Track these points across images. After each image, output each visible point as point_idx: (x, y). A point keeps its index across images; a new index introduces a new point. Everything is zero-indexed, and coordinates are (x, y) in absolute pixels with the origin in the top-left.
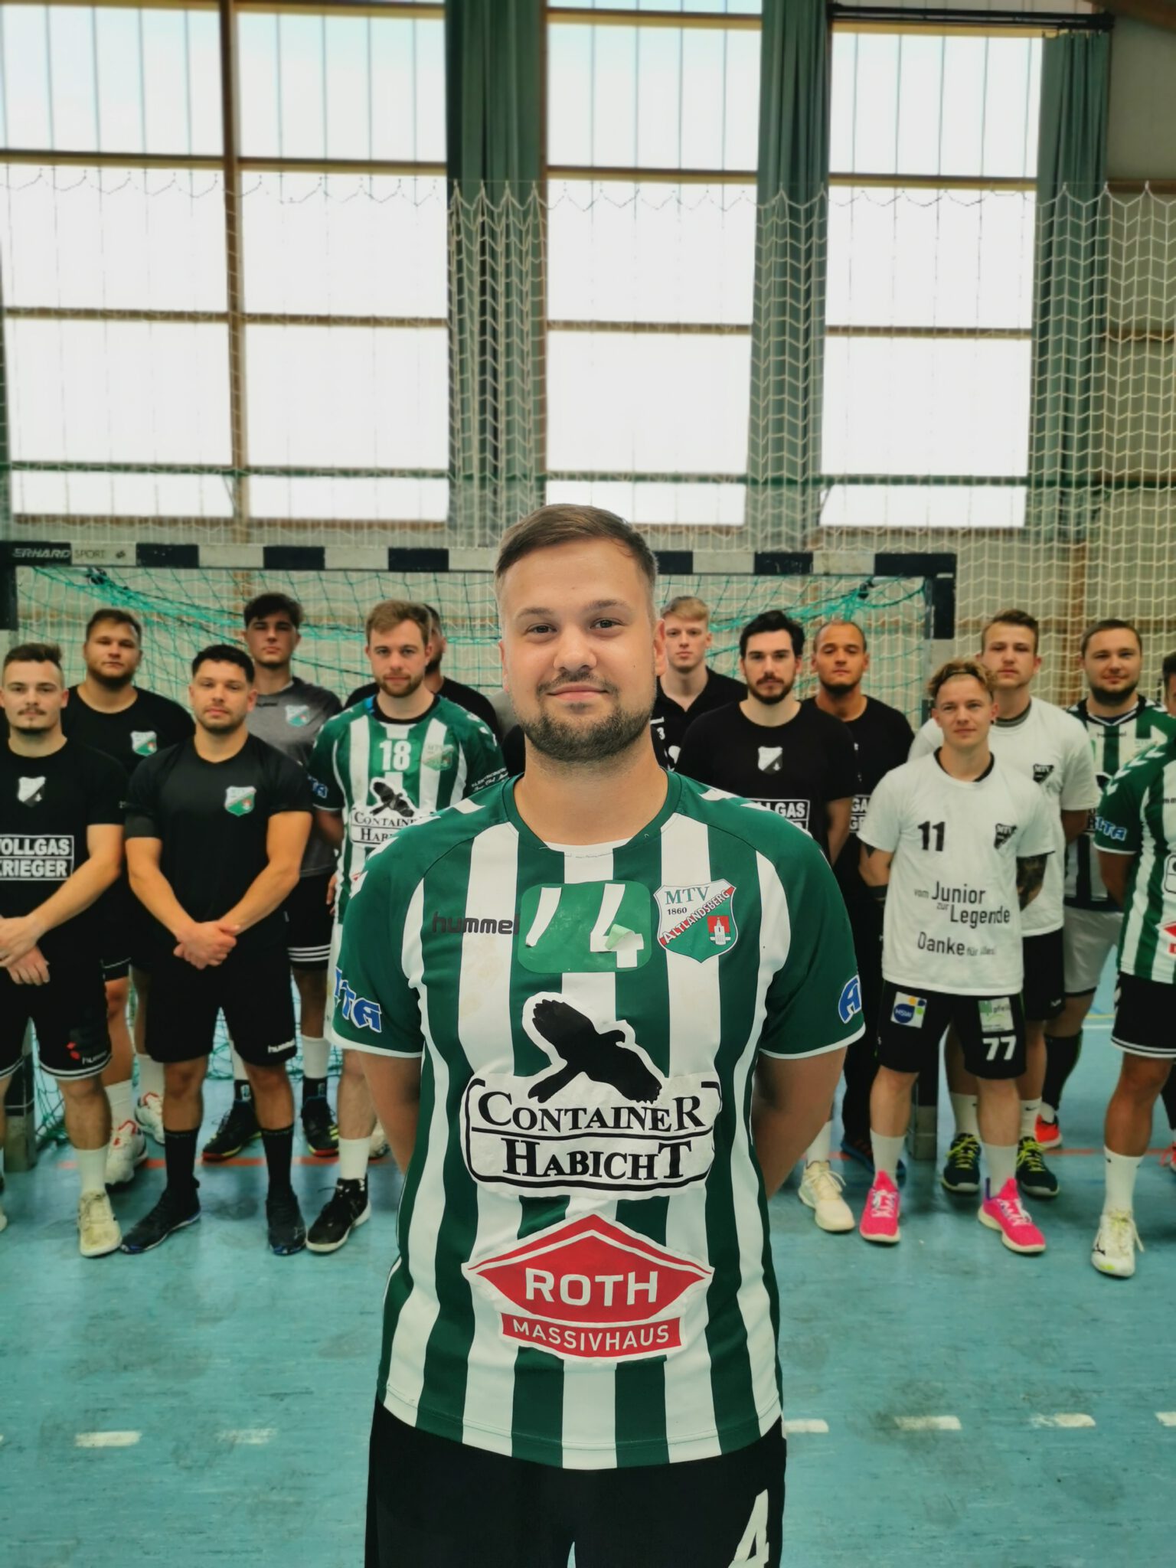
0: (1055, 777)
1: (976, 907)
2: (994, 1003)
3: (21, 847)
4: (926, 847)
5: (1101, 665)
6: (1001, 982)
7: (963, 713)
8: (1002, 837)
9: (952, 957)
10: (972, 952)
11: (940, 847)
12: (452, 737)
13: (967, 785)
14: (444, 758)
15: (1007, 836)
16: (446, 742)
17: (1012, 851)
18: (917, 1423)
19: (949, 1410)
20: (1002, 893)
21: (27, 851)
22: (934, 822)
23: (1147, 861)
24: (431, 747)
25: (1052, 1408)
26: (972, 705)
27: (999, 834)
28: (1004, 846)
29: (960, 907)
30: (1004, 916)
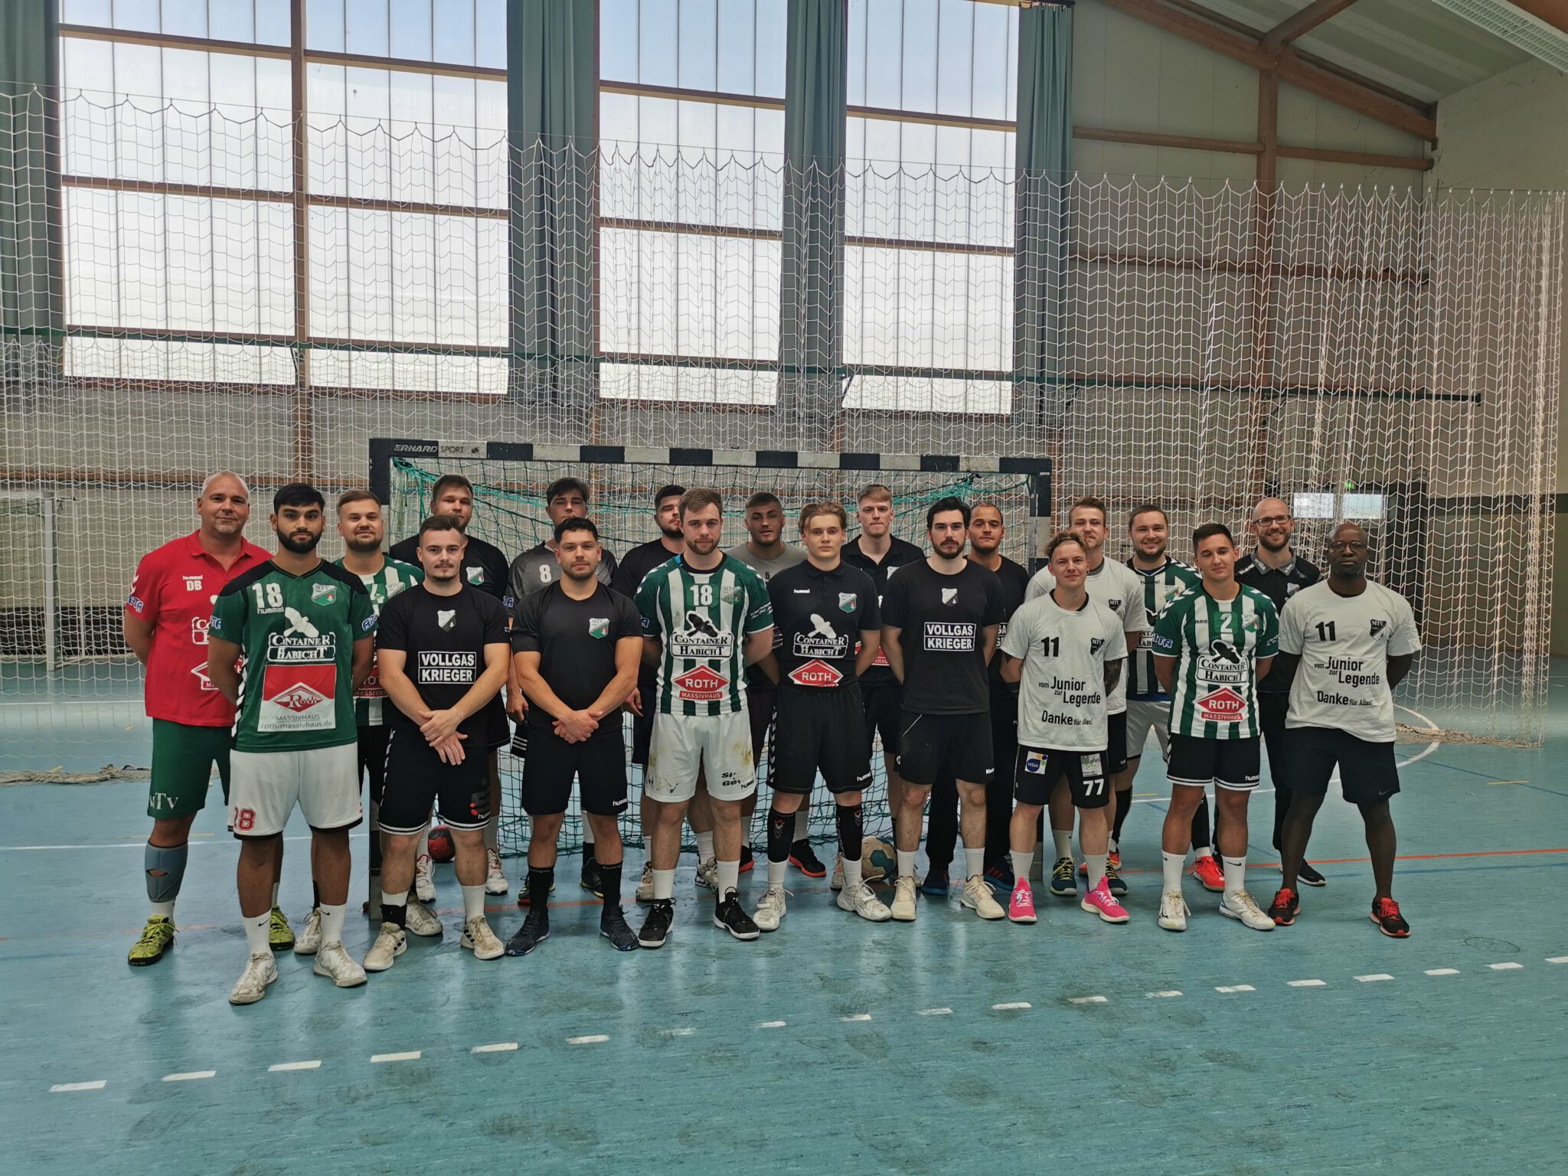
0: (1122, 608)
1: (1079, 693)
2: (1091, 757)
3: (444, 660)
4: (1046, 654)
5: (1142, 535)
6: (1095, 743)
7: (1072, 565)
8: (1095, 646)
9: (1065, 726)
10: (1077, 723)
11: (1056, 654)
12: (739, 581)
13: (1072, 613)
14: (735, 595)
15: (1098, 646)
16: (735, 585)
17: (1102, 656)
18: (1083, 1000)
19: (1098, 994)
20: (1094, 685)
21: (448, 663)
22: (1052, 638)
23: (1185, 661)
24: (726, 589)
25: (1156, 990)
26: (1076, 560)
27: (1093, 645)
28: (1097, 653)
29: (1069, 693)
30: (1096, 699)
